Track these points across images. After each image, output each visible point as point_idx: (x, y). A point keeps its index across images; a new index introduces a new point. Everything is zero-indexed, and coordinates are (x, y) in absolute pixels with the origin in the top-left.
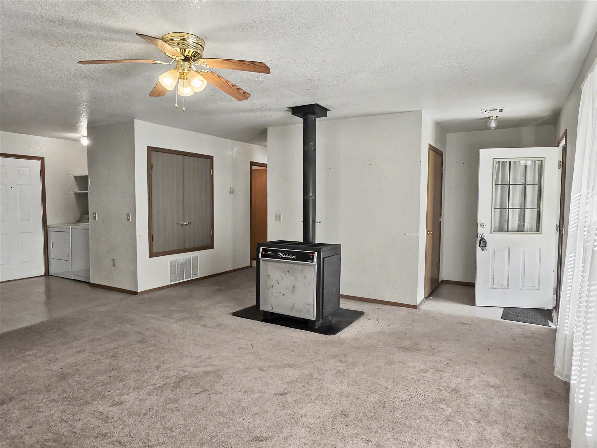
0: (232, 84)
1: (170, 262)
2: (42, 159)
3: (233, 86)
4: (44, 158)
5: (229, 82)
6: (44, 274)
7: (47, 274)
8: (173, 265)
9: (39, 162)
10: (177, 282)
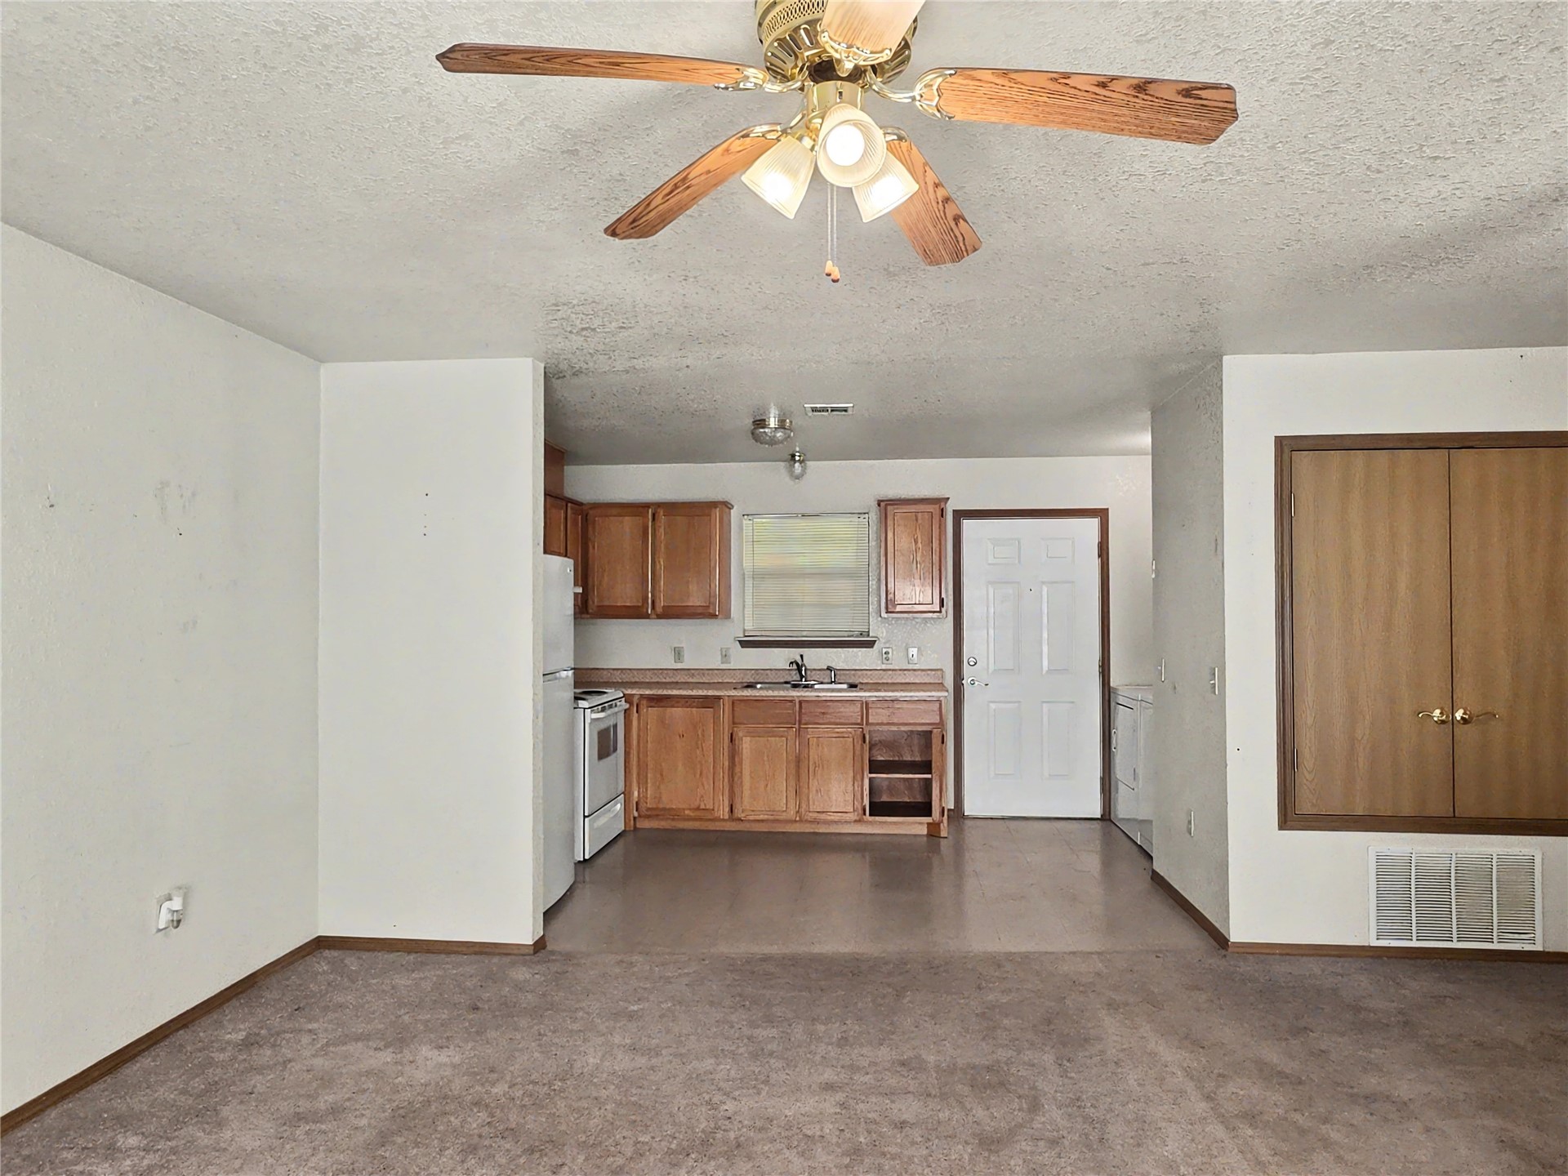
0: (1095, 80)
1: (1379, 858)
2: (1102, 514)
3: (1103, 85)
4: (1108, 509)
5: (1066, 76)
6: (1099, 817)
7: (1107, 817)
8: (1386, 871)
9: (1094, 523)
10: (1414, 944)
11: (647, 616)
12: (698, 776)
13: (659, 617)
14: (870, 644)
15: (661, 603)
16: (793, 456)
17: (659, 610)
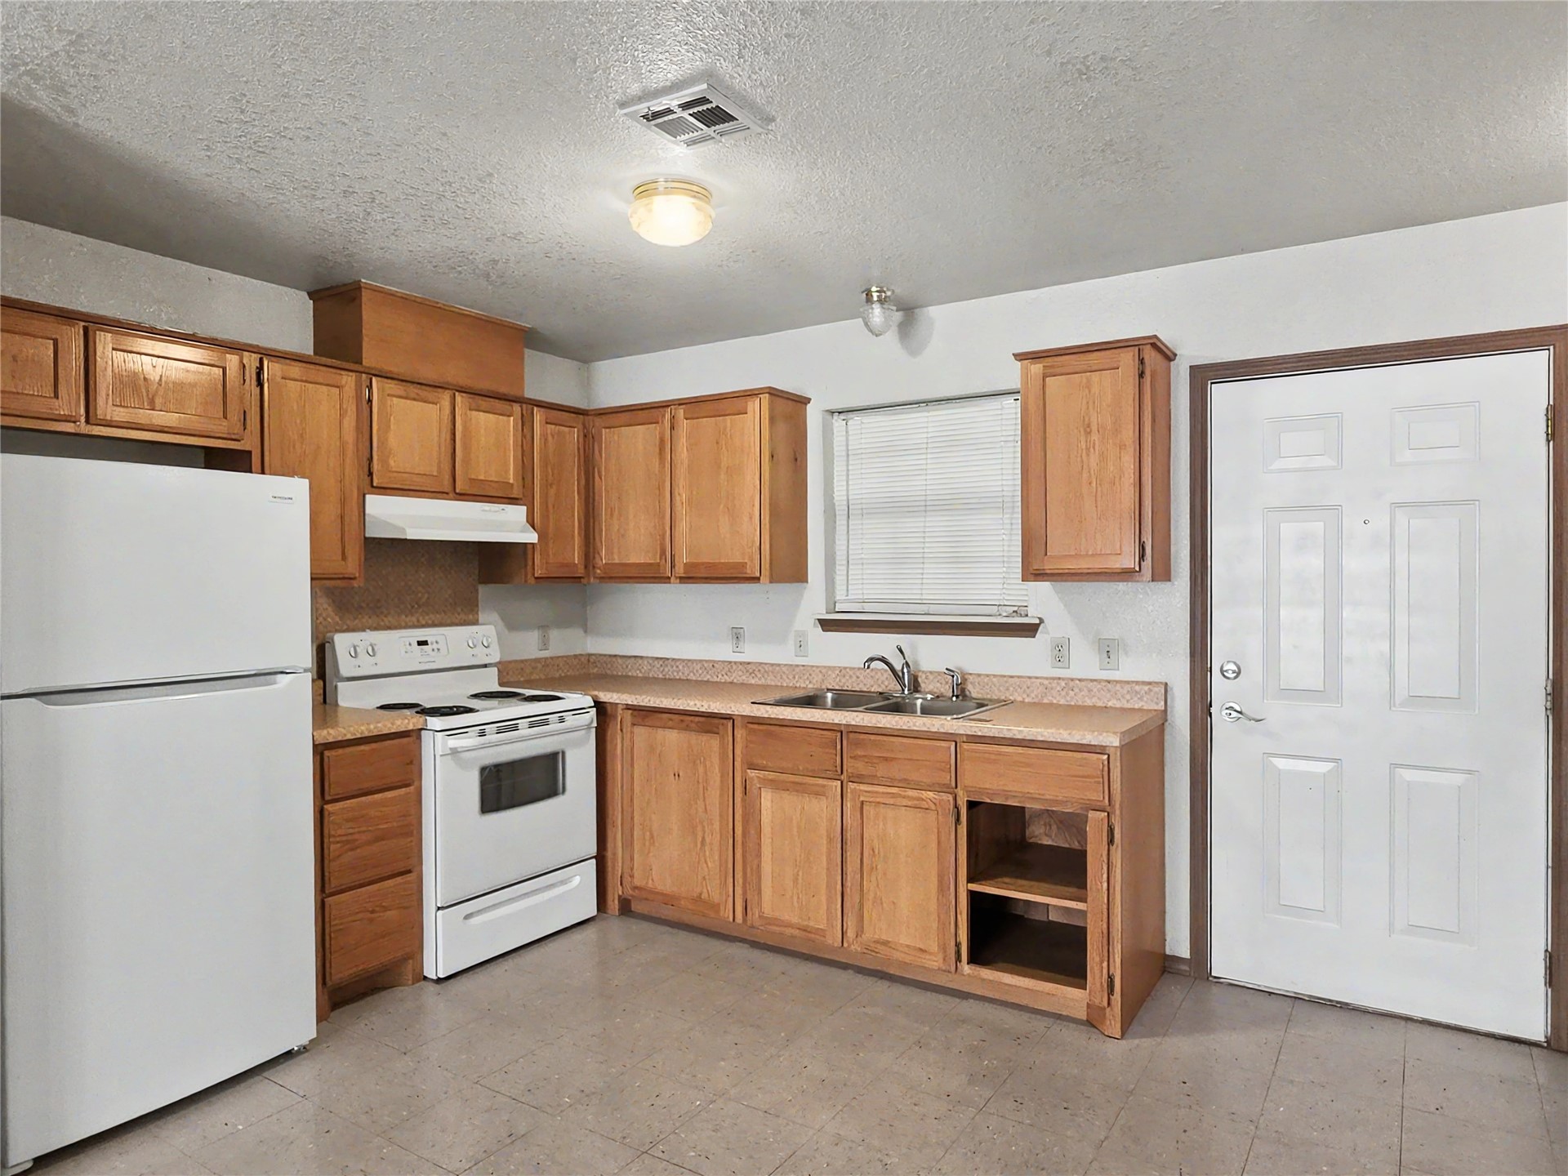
11: (667, 580)
12: (699, 845)
13: (684, 580)
14: (1030, 630)
15: (683, 558)
16: (869, 294)
17: (680, 570)
